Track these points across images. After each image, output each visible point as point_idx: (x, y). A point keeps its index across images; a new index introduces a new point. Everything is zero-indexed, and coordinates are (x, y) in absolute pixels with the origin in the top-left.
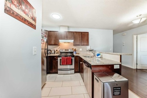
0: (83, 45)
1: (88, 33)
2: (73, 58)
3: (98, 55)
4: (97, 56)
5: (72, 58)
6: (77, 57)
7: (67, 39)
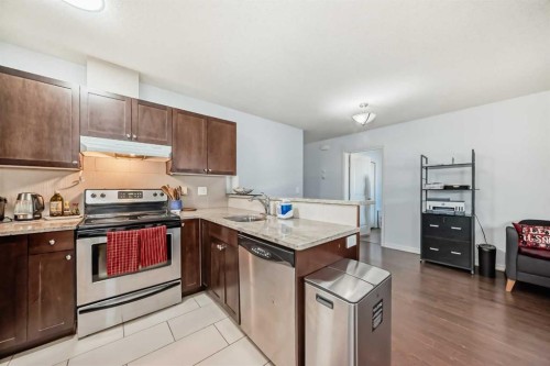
0: (212, 173)
1: (234, 124)
2: (176, 233)
3: (285, 209)
4: (284, 212)
5: (169, 232)
6: (194, 226)
7: (137, 140)
